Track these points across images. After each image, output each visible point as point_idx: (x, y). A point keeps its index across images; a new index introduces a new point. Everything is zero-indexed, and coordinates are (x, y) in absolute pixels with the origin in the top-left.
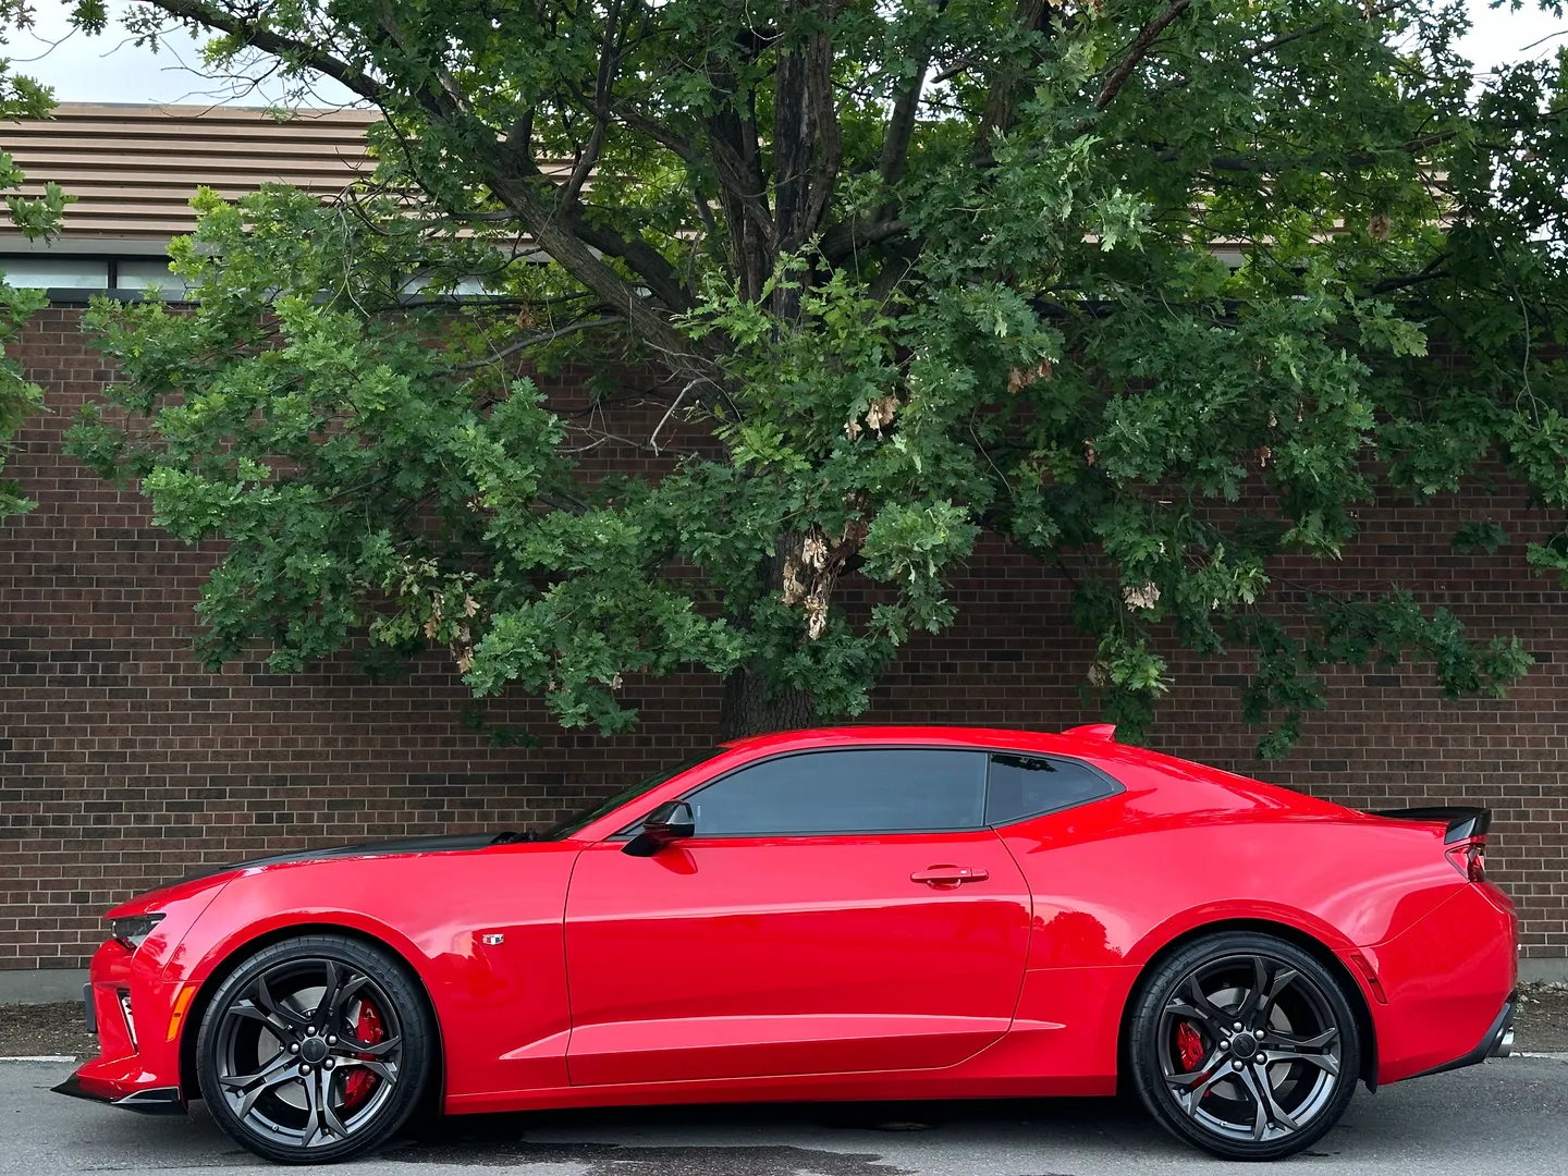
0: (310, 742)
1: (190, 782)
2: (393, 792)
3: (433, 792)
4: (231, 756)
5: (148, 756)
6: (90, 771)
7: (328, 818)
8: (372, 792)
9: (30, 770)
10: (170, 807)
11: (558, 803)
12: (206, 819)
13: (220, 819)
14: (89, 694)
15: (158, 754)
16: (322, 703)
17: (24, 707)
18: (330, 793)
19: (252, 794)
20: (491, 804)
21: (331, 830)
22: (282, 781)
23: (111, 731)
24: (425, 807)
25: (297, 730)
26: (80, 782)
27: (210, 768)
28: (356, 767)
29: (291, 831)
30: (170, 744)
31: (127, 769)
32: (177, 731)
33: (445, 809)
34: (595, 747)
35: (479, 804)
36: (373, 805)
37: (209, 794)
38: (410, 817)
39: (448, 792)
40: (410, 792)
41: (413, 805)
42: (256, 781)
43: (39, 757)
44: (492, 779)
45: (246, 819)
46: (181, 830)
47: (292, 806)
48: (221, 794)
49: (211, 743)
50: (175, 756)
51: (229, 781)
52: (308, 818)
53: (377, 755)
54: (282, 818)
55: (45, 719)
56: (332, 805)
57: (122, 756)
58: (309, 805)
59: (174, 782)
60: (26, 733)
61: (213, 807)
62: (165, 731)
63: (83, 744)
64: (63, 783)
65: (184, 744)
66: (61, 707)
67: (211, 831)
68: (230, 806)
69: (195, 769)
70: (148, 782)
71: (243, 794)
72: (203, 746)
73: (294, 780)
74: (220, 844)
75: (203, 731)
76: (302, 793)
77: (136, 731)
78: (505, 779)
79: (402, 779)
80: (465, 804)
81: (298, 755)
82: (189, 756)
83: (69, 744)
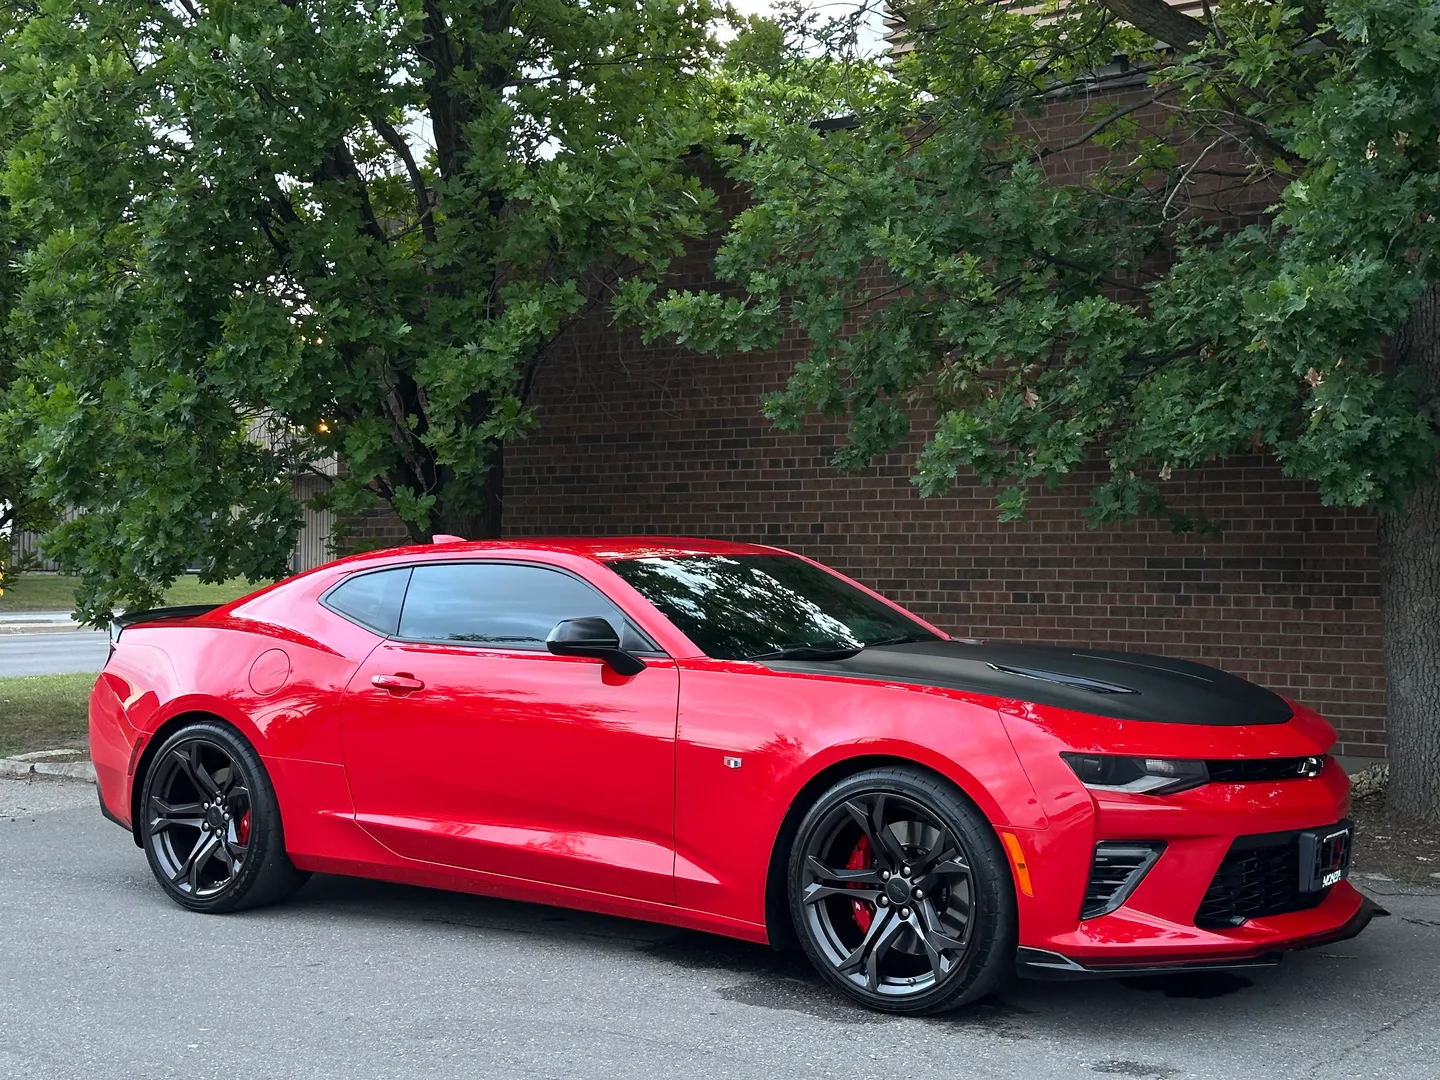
0: (1056, 526)
1: (958, 562)
2: (1133, 575)
3: (1170, 576)
4: (991, 539)
5: (925, 539)
6: (881, 552)
7: (1074, 599)
8: (1114, 575)
9: (837, 550)
10: (944, 585)
11: (1295, 589)
12: (971, 597)
13: (984, 597)
14: (878, 483)
15: (933, 537)
16: (1068, 488)
17: (831, 495)
18: (1076, 574)
19: (1009, 574)
20: (1228, 589)
21: (1078, 610)
22: (1034, 563)
23: (897, 516)
24: (1163, 591)
25: (1046, 515)
26: (873, 562)
27: (975, 550)
28: (1099, 550)
29: (1043, 610)
30: (940, 528)
31: (909, 551)
32: (948, 516)
33: (1182, 593)
34: (1334, 531)
35: (1215, 588)
36: (1114, 588)
37: (974, 574)
38: (1148, 600)
39: (1185, 576)
40: (1147, 575)
41: (1151, 588)
42: (1012, 562)
43: (842, 539)
44: (1227, 563)
45: (1005, 598)
46: (952, 606)
47: (1044, 586)
48: (984, 575)
49: (972, 527)
50: (946, 539)
51: (992, 563)
52: (1056, 599)
53: (1117, 538)
54: (1037, 598)
55: (847, 506)
56: (1078, 586)
57: (904, 539)
58: (1058, 586)
59: (946, 562)
60: (833, 518)
61: (978, 586)
62: (937, 516)
63: (876, 528)
64: (861, 562)
65: (954, 527)
66: (859, 494)
67: (977, 608)
68: (991, 586)
69: (963, 550)
70: (925, 562)
71: (1001, 574)
72: (968, 530)
73: (1045, 563)
74: (983, 620)
75: (968, 516)
76: (1050, 575)
77: (916, 516)
78: (1239, 563)
79: (1140, 563)
80: (1202, 588)
81: (1047, 539)
82: (956, 539)
83: (864, 528)
